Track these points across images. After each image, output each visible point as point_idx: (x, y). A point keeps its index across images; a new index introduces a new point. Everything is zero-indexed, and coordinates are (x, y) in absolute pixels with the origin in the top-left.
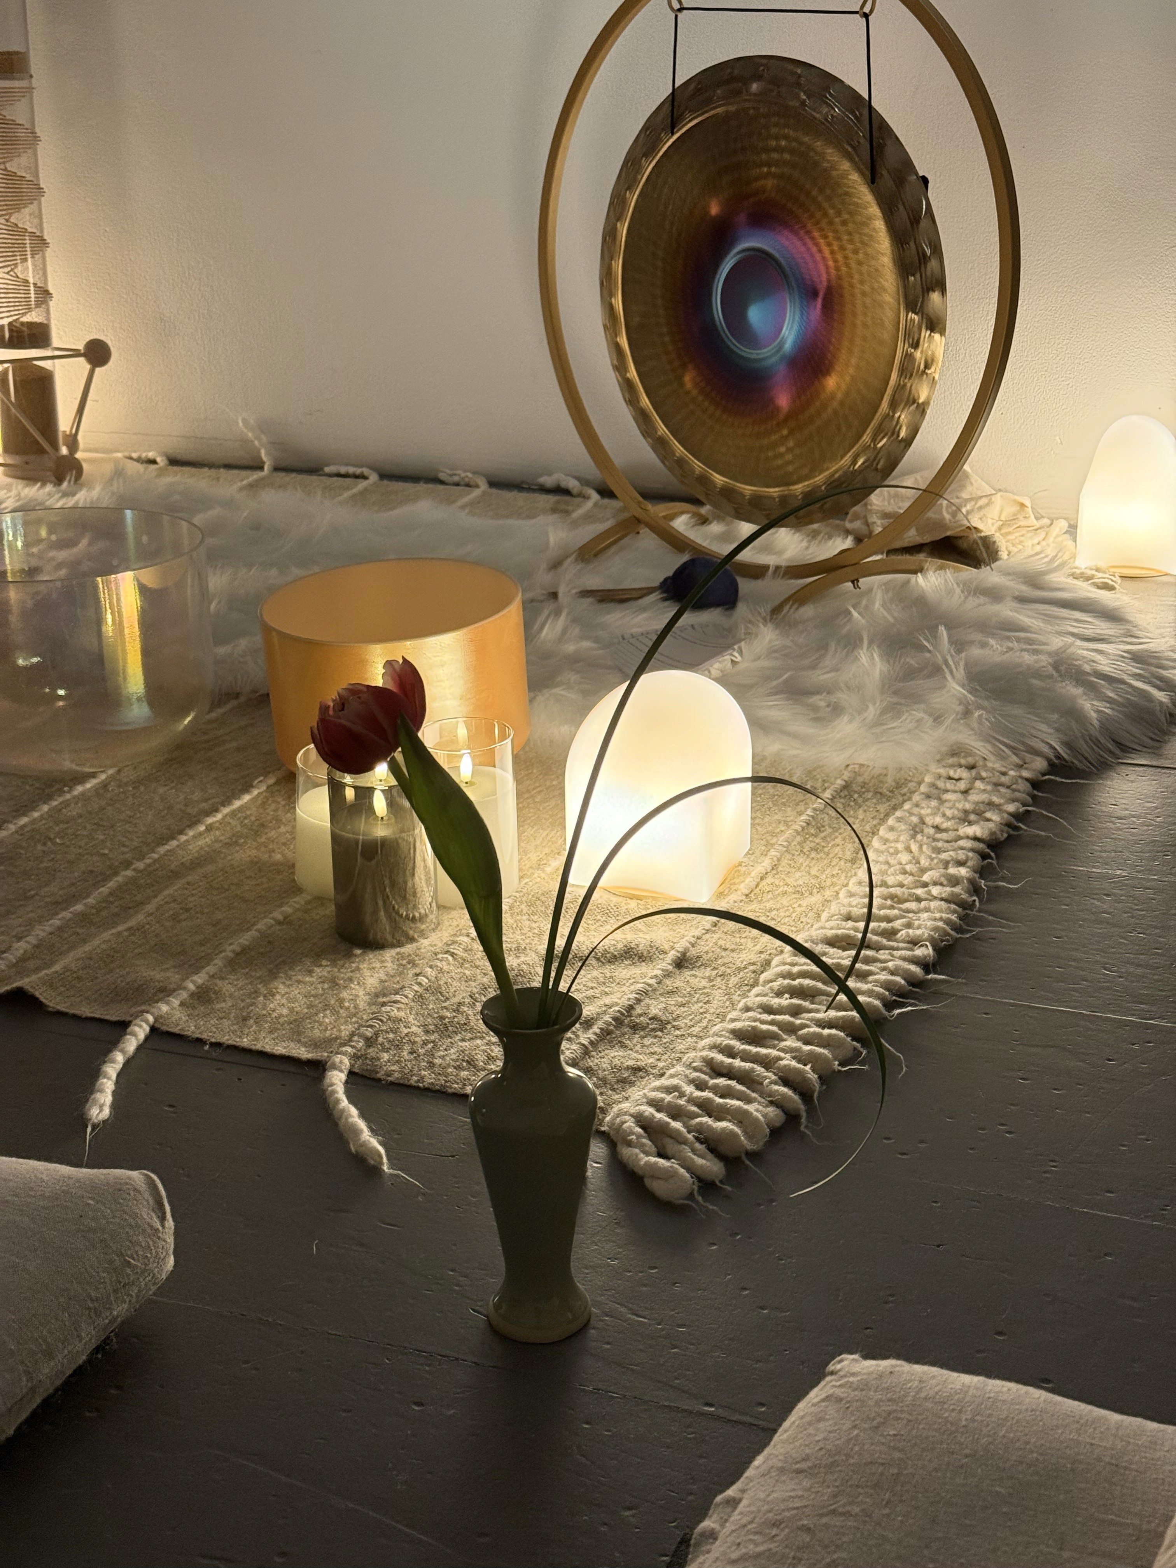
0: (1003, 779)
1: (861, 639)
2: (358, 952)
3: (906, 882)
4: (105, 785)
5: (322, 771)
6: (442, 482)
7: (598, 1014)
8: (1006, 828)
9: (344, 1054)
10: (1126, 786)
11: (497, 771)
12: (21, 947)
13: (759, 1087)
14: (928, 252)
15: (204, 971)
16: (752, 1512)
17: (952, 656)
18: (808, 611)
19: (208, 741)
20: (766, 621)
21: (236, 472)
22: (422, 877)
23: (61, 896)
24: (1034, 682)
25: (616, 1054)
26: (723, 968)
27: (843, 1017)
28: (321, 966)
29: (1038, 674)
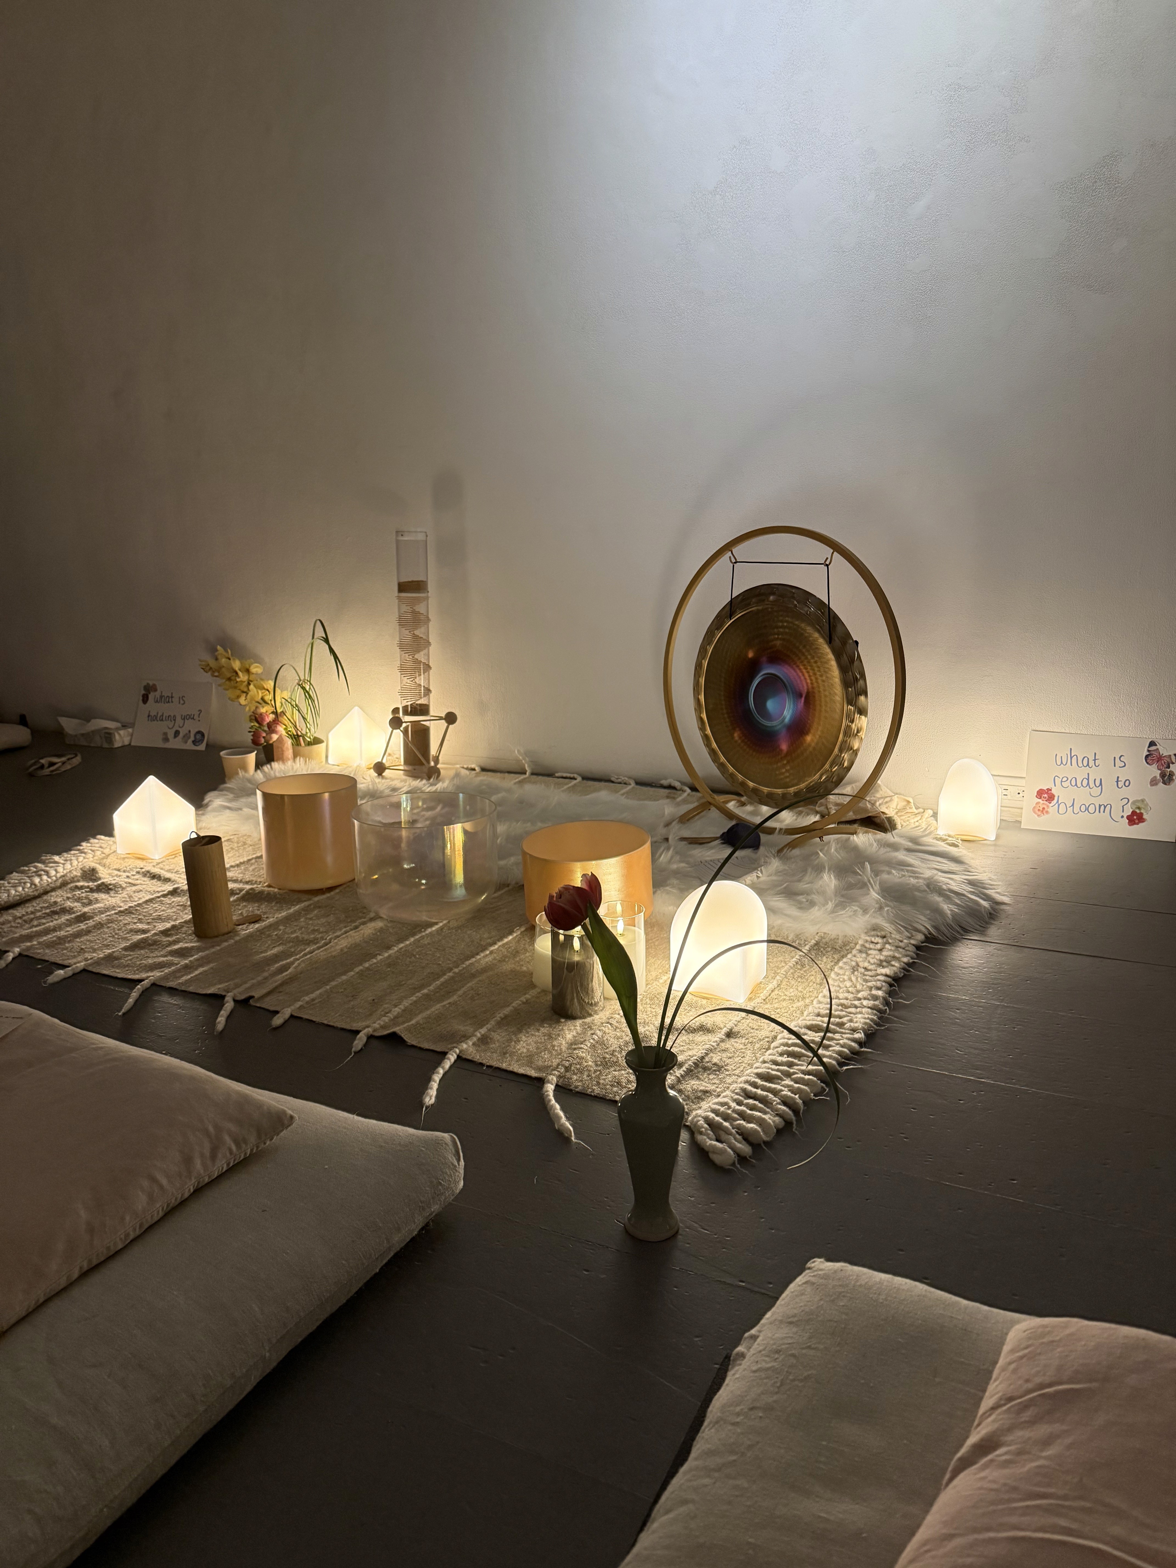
0: (901, 944)
1: (825, 868)
2: (563, 1020)
3: (849, 997)
4: (442, 929)
5: (549, 927)
6: (613, 782)
7: (686, 1060)
8: (902, 971)
9: (554, 1075)
10: (967, 951)
11: (636, 928)
12: (396, 1011)
13: (771, 1105)
14: (858, 676)
15: (485, 1027)
16: (764, 1344)
17: (872, 878)
18: (796, 852)
19: (492, 908)
20: (775, 856)
21: (512, 775)
22: (597, 982)
23: (417, 985)
24: (916, 893)
25: (695, 1083)
26: (751, 1039)
27: (816, 1070)
28: (544, 1027)
29: (918, 889)
